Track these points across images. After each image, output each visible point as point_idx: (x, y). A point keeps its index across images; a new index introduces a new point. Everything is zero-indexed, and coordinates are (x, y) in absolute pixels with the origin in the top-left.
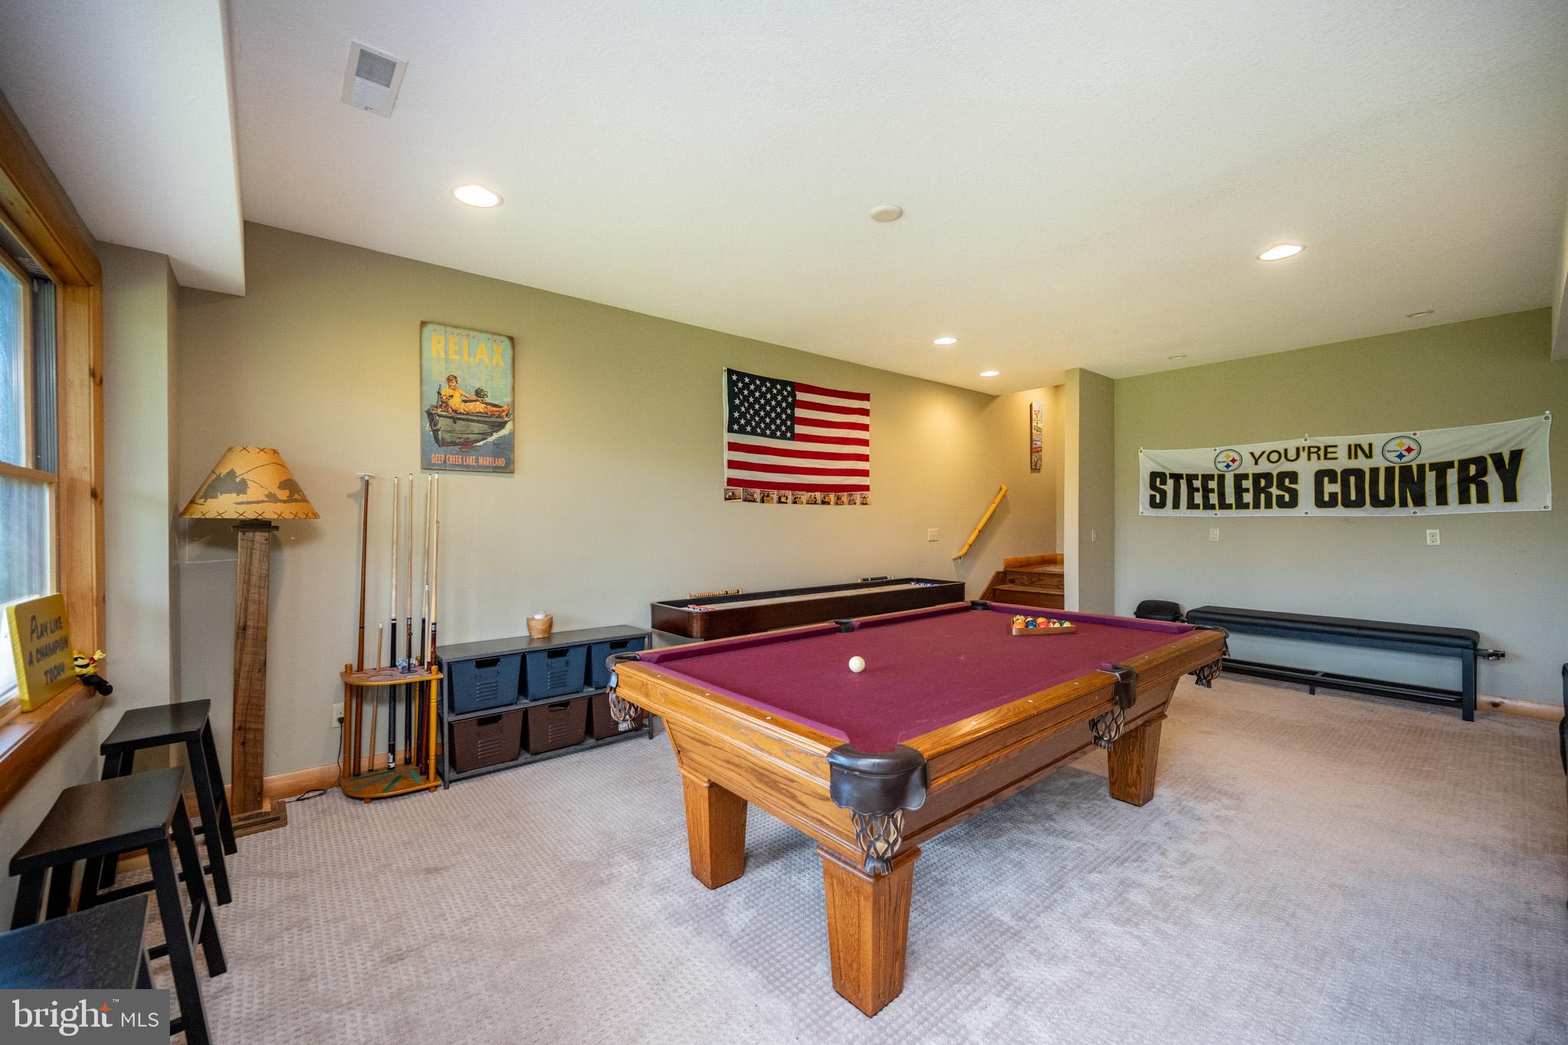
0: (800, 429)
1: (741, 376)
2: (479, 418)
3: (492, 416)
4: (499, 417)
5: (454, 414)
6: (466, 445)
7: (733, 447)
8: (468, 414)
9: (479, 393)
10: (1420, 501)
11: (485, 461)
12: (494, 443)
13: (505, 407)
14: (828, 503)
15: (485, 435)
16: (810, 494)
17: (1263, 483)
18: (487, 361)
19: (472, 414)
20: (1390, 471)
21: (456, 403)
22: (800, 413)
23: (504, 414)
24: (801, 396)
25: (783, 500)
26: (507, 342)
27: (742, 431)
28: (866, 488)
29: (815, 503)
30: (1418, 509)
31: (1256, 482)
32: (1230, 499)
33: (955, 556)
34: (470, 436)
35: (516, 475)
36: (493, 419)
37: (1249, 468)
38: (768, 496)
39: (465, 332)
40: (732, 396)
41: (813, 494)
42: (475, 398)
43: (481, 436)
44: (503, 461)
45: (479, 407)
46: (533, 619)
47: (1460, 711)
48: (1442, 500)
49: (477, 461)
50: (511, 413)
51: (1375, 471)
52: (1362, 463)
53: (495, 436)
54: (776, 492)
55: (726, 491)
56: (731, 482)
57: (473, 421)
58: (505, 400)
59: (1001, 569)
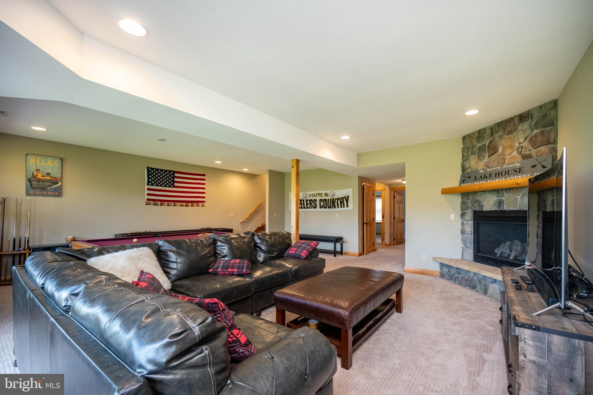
0: (176, 184)
1: (153, 169)
2: (48, 181)
3: (53, 180)
4: (56, 181)
5: (38, 180)
6: (43, 189)
7: (148, 189)
8: (44, 180)
9: (48, 174)
10: (335, 207)
11: (52, 193)
12: (54, 188)
13: (58, 178)
14: (188, 206)
15: (50, 186)
16: (180, 203)
17: (311, 202)
18: (51, 165)
19: (46, 180)
20: (331, 199)
21: (39, 176)
22: (176, 180)
23: (58, 180)
24: (176, 175)
25: (169, 205)
26: (59, 160)
27: (153, 185)
28: (204, 202)
29: (183, 206)
30: (335, 209)
31: (310, 202)
32: (306, 206)
33: (241, 222)
34: (45, 186)
35: (62, 197)
36: (54, 181)
37: (309, 198)
38: (163, 204)
39: (43, 157)
40: (148, 175)
41: (182, 203)
42: (47, 175)
43: (49, 186)
44: (58, 193)
45: (49, 178)
46: (68, 238)
47: (334, 255)
48: (338, 207)
49: (47, 193)
50: (61, 179)
51: (328, 199)
52: (327, 198)
53: (54, 186)
54: (167, 203)
55: (146, 202)
56: (148, 199)
57: (46, 182)
58: (59, 176)
59: (260, 226)
